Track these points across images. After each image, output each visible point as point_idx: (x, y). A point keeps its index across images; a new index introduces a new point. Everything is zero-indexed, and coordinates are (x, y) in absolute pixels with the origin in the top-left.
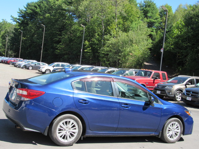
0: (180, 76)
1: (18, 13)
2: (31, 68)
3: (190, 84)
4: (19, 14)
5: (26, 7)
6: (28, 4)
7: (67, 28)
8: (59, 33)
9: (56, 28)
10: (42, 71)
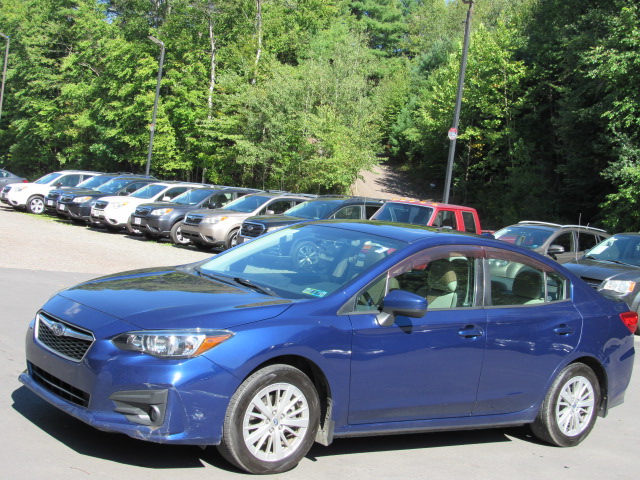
0: (524, 223)
3: (561, 249)
7: (82, 44)
8: (51, 61)
9: (39, 46)
10: (15, 202)
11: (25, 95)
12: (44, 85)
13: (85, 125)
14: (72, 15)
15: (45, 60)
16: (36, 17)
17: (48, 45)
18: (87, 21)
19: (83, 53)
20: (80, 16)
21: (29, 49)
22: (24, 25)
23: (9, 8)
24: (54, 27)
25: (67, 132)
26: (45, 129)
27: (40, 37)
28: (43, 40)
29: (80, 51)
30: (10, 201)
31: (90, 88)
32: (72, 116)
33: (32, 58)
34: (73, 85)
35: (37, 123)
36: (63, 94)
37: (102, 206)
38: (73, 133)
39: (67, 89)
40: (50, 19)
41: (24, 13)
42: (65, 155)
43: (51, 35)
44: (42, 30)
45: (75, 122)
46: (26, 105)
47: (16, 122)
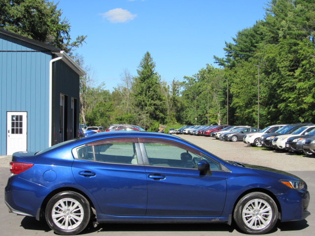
1: (225, 49)
2: (235, 139)
4: (225, 52)
5: (236, 38)
6: (240, 33)
7: (304, 62)
8: (291, 73)
9: (286, 67)
10: (249, 142)
11: (283, 91)
12: (290, 86)
13: (309, 102)
14: (298, 49)
15: (288, 73)
16: (283, 53)
17: (289, 66)
18: (304, 51)
19: (305, 67)
20: (301, 49)
21: (280, 69)
22: (278, 58)
23: (270, 52)
24: (291, 57)
25: (302, 106)
26: (292, 106)
27: (285, 62)
28: (287, 63)
29: (303, 66)
30: (247, 142)
31: (311, 83)
32: (304, 98)
33: (283, 73)
34: (302, 83)
35: (289, 104)
36: (298, 88)
37: (276, 140)
38: (305, 106)
39: (299, 85)
40: (289, 53)
41: (277, 53)
42: (303, 118)
43: (290, 61)
44: (286, 59)
45: (305, 101)
46: (283, 96)
47: (280, 105)
